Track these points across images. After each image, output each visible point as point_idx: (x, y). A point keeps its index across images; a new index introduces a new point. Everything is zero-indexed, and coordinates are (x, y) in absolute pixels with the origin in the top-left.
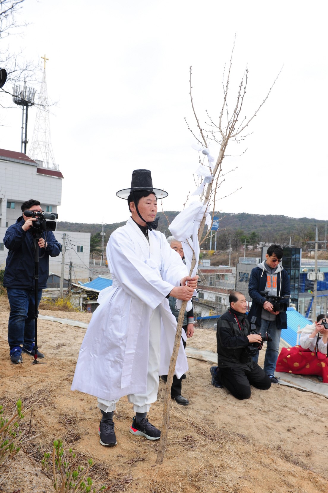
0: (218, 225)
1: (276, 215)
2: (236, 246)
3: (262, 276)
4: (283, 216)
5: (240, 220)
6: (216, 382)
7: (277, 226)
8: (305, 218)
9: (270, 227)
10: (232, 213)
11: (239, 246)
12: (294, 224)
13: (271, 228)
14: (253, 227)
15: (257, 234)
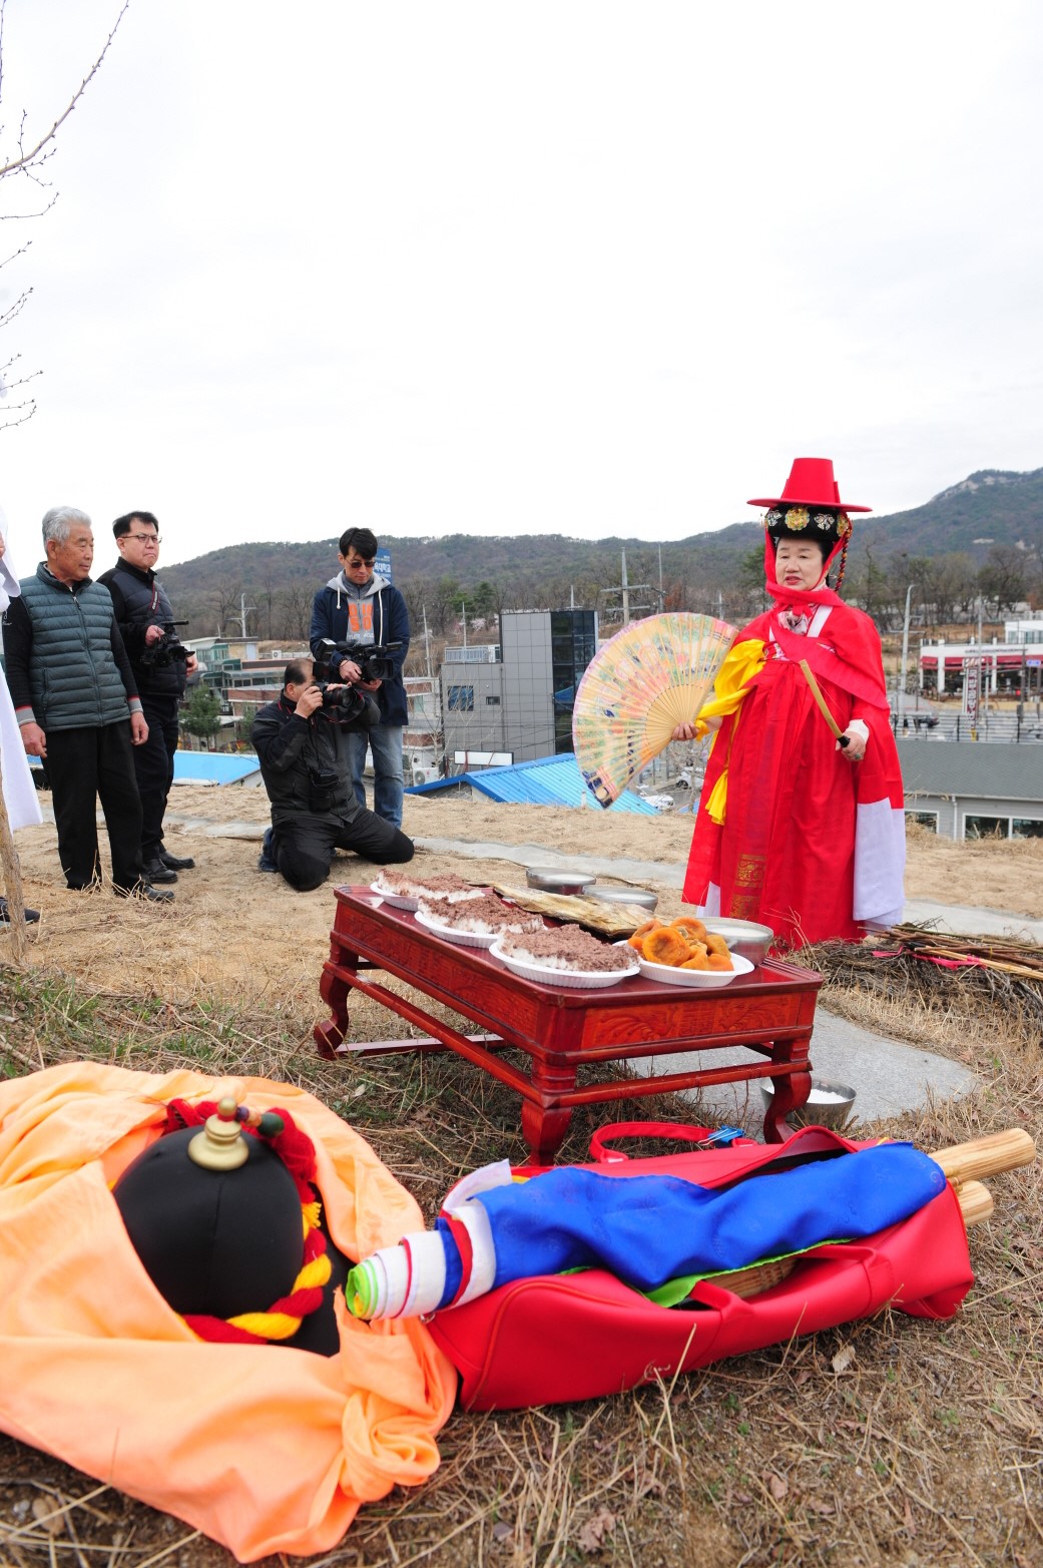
0: (389, 571)
1: (541, 536)
2: (440, 624)
3: (338, 607)
4: (559, 536)
5: (449, 555)
6: (267, 859)
7: (545, 564)
8: (614, 538)
9: (529, 567)
10: (427, 538)
11: (450, 622)
12: (587, 557)
13: (532, 570)
14: (484, 570)
15: (491, 587)
